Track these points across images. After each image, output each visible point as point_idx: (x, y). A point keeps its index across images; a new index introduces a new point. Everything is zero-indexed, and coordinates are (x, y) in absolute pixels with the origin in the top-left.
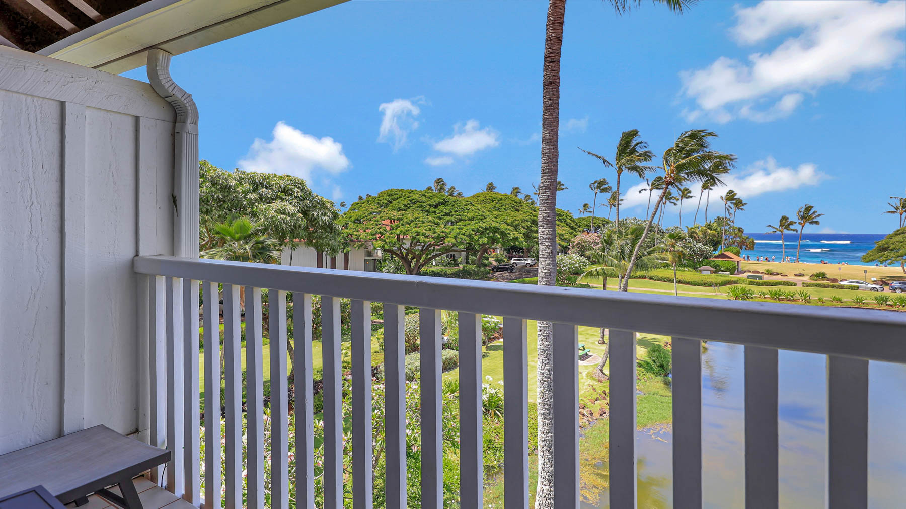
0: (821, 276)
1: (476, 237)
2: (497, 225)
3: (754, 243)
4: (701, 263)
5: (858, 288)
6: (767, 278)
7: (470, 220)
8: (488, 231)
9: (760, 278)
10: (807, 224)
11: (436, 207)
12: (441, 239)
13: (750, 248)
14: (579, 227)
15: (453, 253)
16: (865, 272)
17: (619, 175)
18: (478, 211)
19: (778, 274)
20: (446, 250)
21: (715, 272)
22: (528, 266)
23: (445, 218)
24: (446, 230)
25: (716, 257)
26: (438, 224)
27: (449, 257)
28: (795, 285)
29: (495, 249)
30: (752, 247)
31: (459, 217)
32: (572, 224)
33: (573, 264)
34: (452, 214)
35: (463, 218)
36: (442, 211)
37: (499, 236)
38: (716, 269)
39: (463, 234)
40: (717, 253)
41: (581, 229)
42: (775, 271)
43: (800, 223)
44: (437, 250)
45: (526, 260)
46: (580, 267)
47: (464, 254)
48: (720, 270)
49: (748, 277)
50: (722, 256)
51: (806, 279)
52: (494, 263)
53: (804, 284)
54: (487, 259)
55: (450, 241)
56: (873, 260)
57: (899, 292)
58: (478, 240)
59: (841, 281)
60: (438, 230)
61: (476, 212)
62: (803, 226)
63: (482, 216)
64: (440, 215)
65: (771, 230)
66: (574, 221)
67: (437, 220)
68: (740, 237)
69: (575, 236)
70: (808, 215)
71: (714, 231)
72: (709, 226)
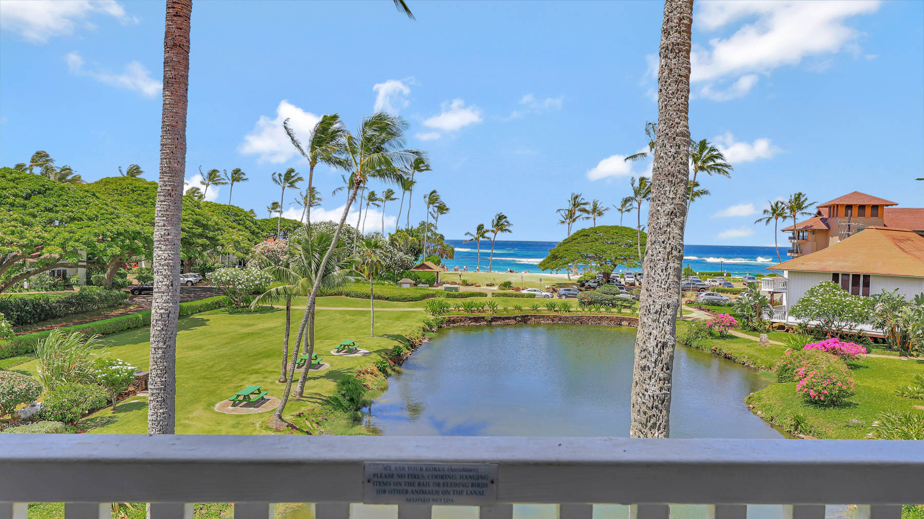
0: (507, 285)
1: (101, 246)
2: (138, 228)
3: (453, 251)
4: (401, 275)
5: (534, 296)
6: (463, 289)
7: (90, 219)
8: (122, 238)
9: (456, 289)
10: (499, 232)
11: (28, 197)
12: (35, 248)
13: (450, 257)
14: (263, 231)
15: (62, 269)
16: (541, 280)
17: (312, 168)
18: (105, 207)
19: (472, 285)
20: (47, 265)
21: (415, 285)
22: (189, 284)
23: (44, 214)
24: (46, 235)
25: (417, 268)
26: (30, 225)
27: (56, 275)
28: (486, 295)
29: (137, 263)
30: (451, 255)
31: (70, 214)
32: (254, 228)
33: (252, 281)
34: (57, 209)
35: (79, 215)
36: (38, 205)
37: (140, 244)
38: (417, 281)
39: (77, 241)
40: (418, 263)
41: (265, 234)
42: (469, 282)
43: (493, 231)
44: (32, 264)
45: (187, 277)
46: (261, 284)
47: (82, 272)
48: (420, 282)
49: (446, 289)
50: (423, 266)
51: (495, 288)
52: (135, 282)
53: (493, 294)
54: (123, 276)
55: (52, 252)
56: (547, 268)
57: (564, 297)
58: (105, 250)
59: (523, 290)
60: (30, 234)
61: (101, 209)
62: (496, 234)
63: (112, 214)
64: (35, 210)
65: (469, 238)
67: (28, 219)
68: (441, 244)
69: (256, 243)
70: (501, 223)
71: (415, 239)
72: (410, 232)
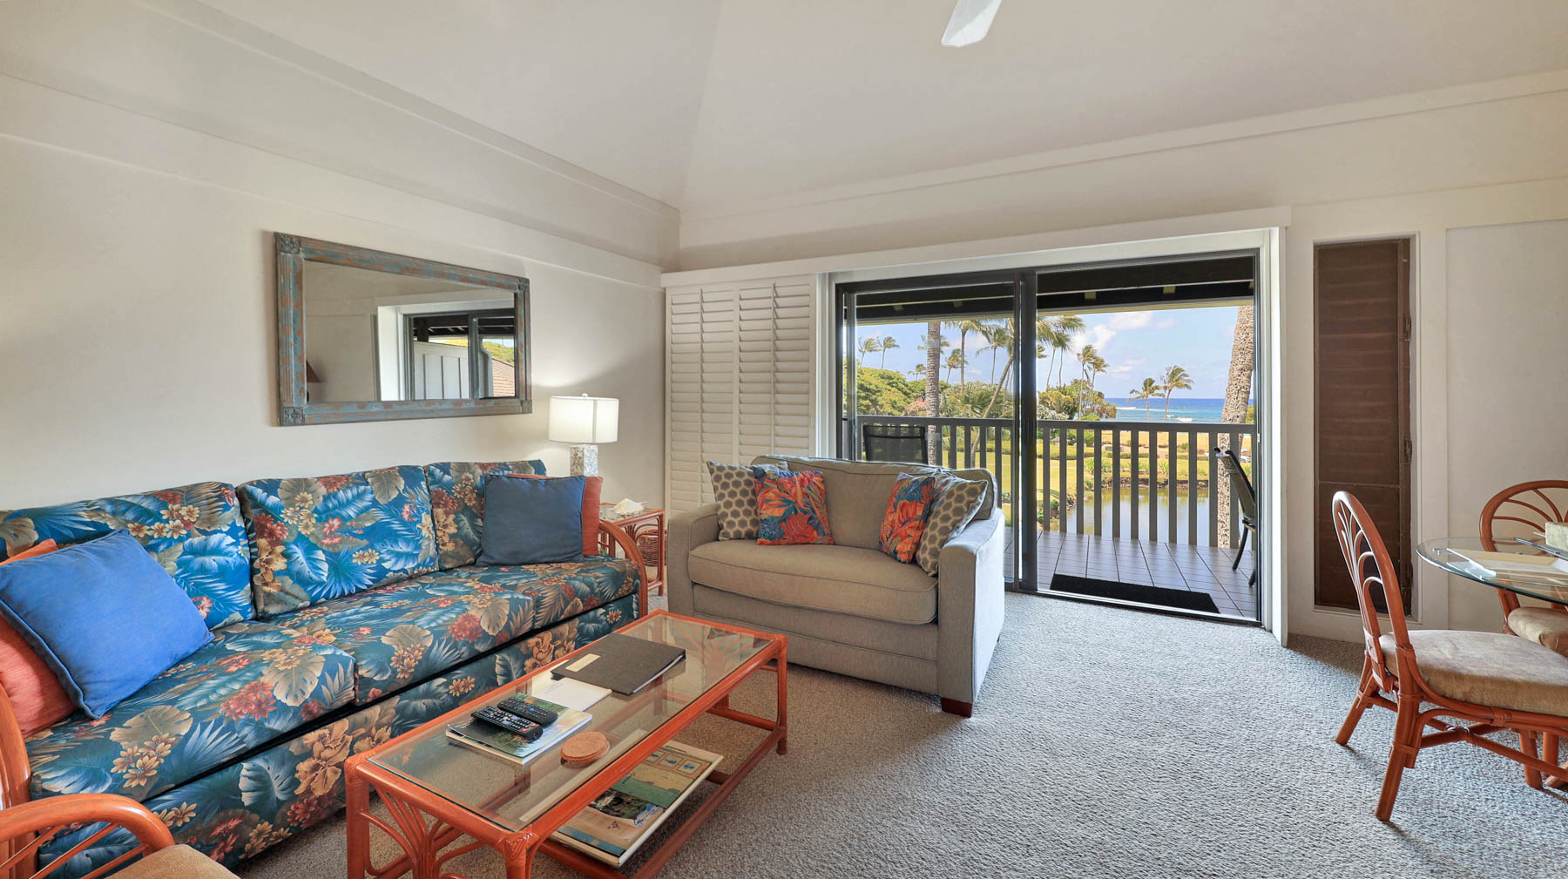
0: (1187, 447)
3: (1115, 410)
10: (1175, 389)
14: (913, 392)
21: (1068, 444)
30: (1111, 414)
32: (905, 389)
38: (1070, 440)
41: (915, 394)
43: (1166, 387)
48: (1074, 441)
49: (1107, 449)
62: (1170, 391)
65: (1134, 395)
66: (907, 386)
68: (1100, 403)
69: (910, 404)
70: (1176, 376)
71: (1069, 397)
72: (1063, 391)
